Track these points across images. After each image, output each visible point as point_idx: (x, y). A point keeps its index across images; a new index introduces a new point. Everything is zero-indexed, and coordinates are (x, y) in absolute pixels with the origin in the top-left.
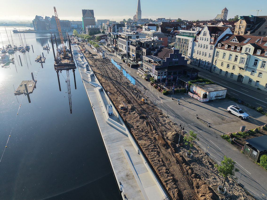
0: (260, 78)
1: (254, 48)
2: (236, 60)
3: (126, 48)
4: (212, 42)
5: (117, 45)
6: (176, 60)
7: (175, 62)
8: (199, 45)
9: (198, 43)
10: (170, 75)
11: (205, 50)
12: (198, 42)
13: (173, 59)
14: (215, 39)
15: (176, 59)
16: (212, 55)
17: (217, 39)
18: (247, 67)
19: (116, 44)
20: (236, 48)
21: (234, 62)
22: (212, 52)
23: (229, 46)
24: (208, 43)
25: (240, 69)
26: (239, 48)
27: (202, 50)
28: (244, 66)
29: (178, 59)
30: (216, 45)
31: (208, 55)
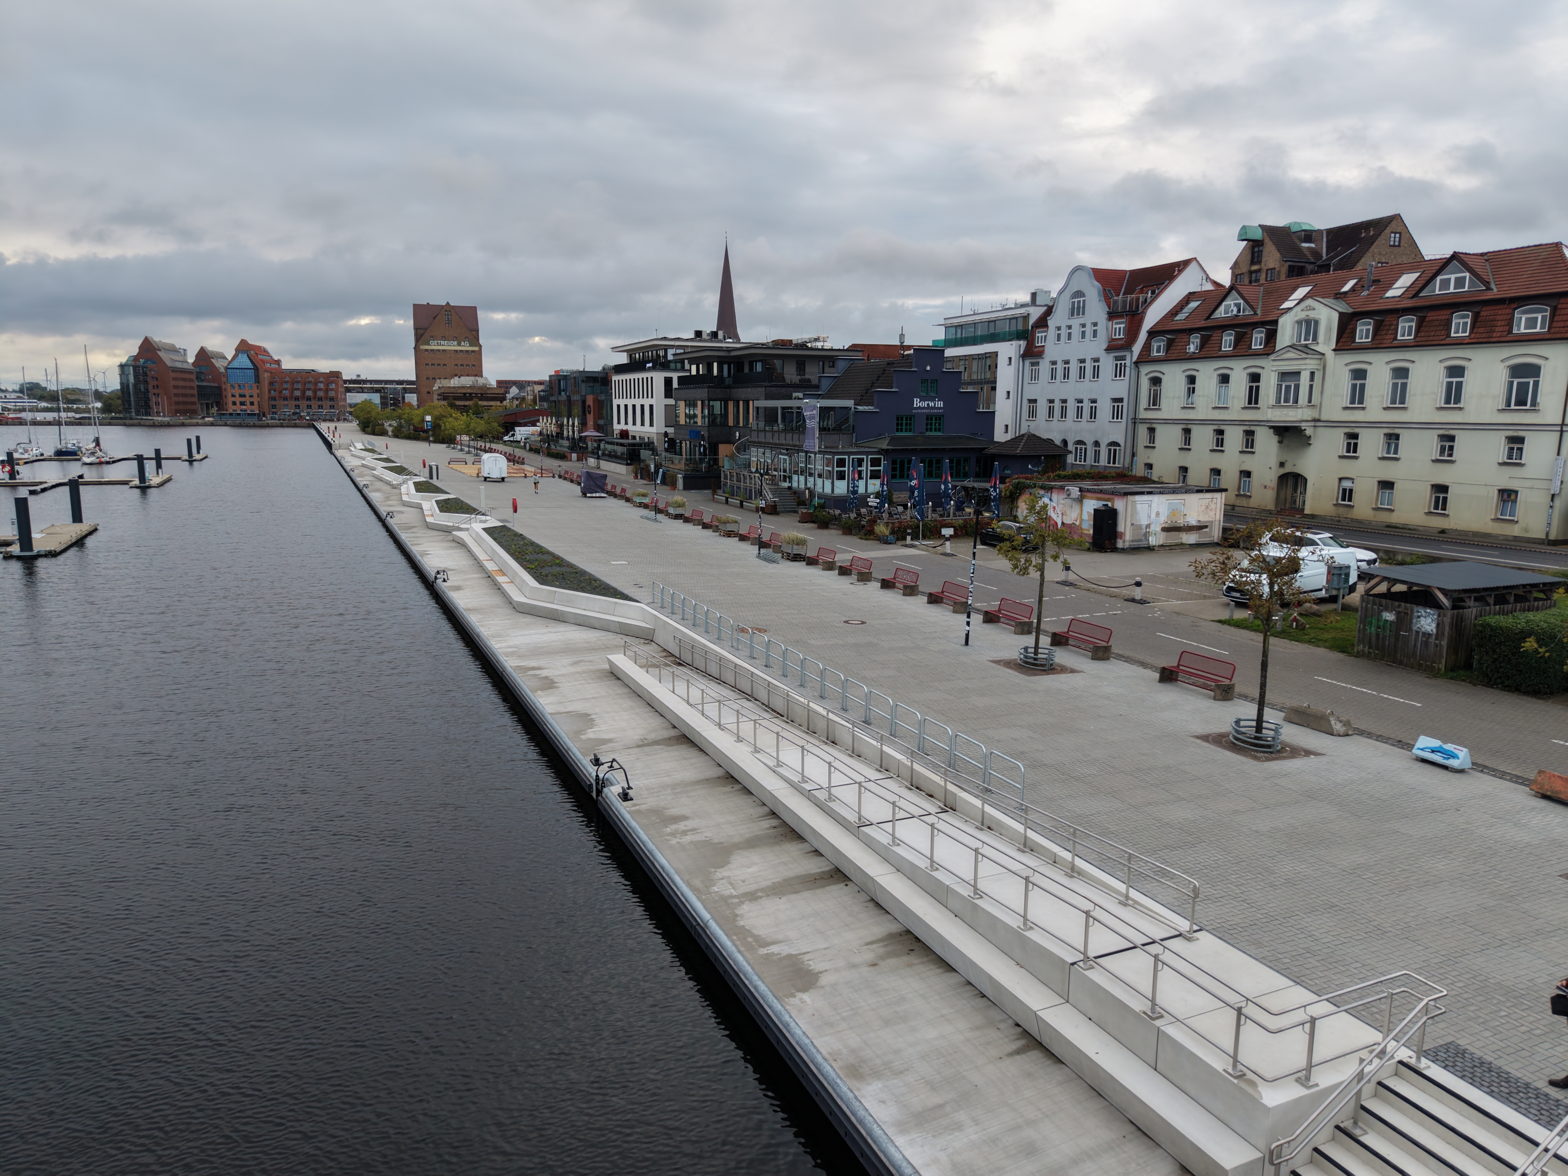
0: (1394, 463)
2: (1253, 397)
3: (651, 412)
4: (1119, 336)
6: (934, 408)
7: (929, 417)
8: (1054, 371)
9: (1048, 360)
10: (902, 477)
11: (1086, 389)
12: (1048, 356)
13: (917, 402)
14: (1133, 318)
15: (933, 400)
16: (1125, 402)
17: (1142, 318)
20: (1242, 339)
21: (1247, 410)
22: (1122, 387)
23: (1208, 342)
24: (1095, 348)
27: (1072, 389)
28: (1299, 417)
29: (940, 404)
30: (1139, 345)
31: (1105, 408)
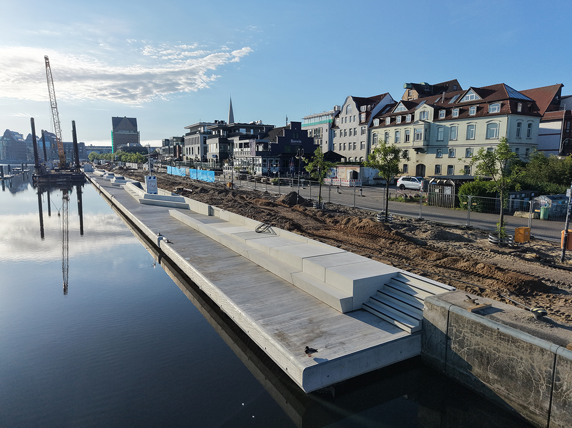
0: (453, 159)
1: (433, 109)
2: (407, 138)
3: (199, 150)
4: (363, 120)
5: (181, 155)
6: (298, 143)
8: (341, 133)
9: (339, 130)
11: (352, 139)
12: (339, 128)
13: (292, 141)
14: (368, 113)
15: (298, 140)
16: (365, 143)
17: (371, 113)
18: (427, 145)
19: (180, 153)
20: (404, 119)
21: (406, 143)
22: (364, 137)
23: (393, 120)
24: (355, 124)
25: (417, 154)
26: (409, 117)
27: (347, 140)
28: (422, 144)
29: (300, 142)
30: (370, 123)
31: (358, 146)
